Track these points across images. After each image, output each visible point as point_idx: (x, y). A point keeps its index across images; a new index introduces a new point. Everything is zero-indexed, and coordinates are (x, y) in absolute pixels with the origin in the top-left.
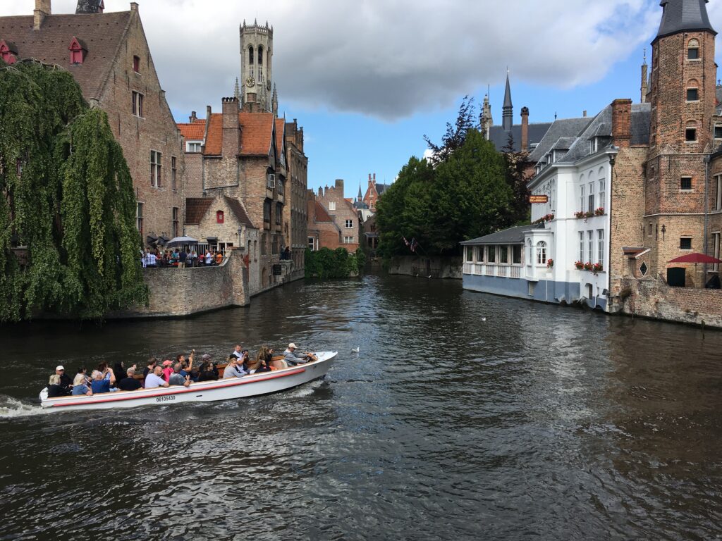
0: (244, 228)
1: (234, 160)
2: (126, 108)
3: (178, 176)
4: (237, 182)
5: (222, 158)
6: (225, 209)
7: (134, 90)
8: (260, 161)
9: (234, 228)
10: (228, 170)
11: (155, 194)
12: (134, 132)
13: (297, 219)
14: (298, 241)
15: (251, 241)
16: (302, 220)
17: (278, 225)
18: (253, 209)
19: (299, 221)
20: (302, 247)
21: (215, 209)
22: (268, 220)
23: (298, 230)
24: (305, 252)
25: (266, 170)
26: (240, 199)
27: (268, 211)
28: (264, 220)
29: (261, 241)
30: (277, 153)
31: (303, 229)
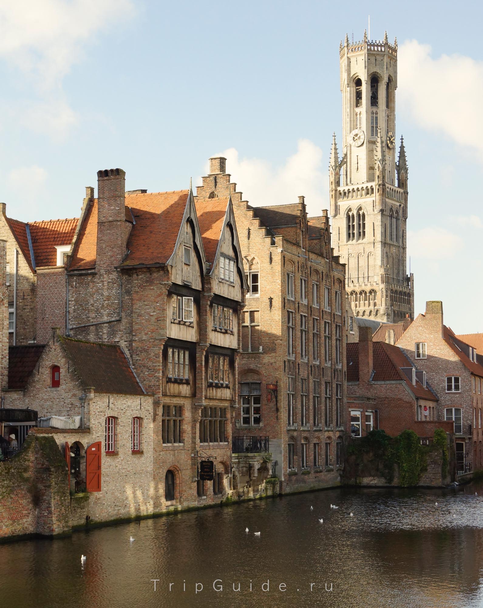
0: (92, 395)
1: (114, 275)
4: (119, 314)
5: (96, 274)
6: (62, 362)
8: (155, 274)
9: (74, 395)
10: (106, 293)
13: (308, 377)
14: (311, 418)
15: (117, 418)
16: (329, 379)
17: (219, 387)
18: (143, 360)
19: (314, 381)
20: (329, 429)
21: (47, 363)
22: (182, 380)
23: (311, 397)
24: (340, 437)
25: (165, 291)
26: (123, 344)
27: (184, 364)
28: (169, 381)
29: (160, 418)
30: (203, 260)
31: (332, 395)
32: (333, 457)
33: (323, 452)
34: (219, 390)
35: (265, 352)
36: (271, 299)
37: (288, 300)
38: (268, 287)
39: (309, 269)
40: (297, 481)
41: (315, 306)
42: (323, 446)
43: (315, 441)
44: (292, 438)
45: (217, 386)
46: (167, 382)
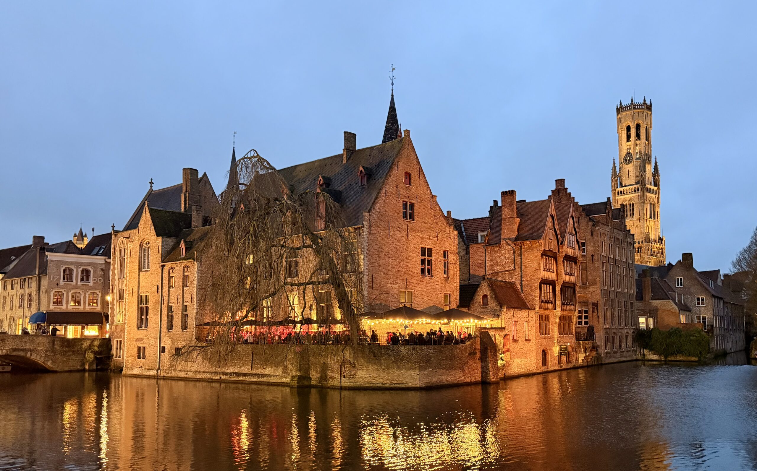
0: (505, 310)
1: (512, 247)
2: (396, 215)
3: (451, 266)
4: (514, 267)
5: (501, 246)
6: (488, 293)
7: (405, 200)
8: (534, 245)
9: (496, 310)
10: (507, 256)
11: (424, 282)
12: (404, 234)
13: (615, 299)
14: (617, 321)
15: (517, 322)
16: (626, 299)
17: (568, 305)
18: (528, 291)
19: (618, 301)
20: (627, 328)
21: (481, 293)
22: (549, 301)
23: (617, 309)
24: (633, 332)
25: (540, 254)
26: (517, 282)
27: (550, 293)
28: (542, 301)
29: (538, 322)
30: (559, 236)
31: (628, 308)
32: (630, 344)
33: (624, 341)
34: (568, 306)
35: (590, 285)
36: (593, 256)
37: (603, 256)
38: (591, 249)
39: (614, 238)
40: (610, 357)
41: (618, 258)
42: (624, 338)
43: (620, 334)
44: (607, 333)
45: (567, 305)
46: (542, 302)
